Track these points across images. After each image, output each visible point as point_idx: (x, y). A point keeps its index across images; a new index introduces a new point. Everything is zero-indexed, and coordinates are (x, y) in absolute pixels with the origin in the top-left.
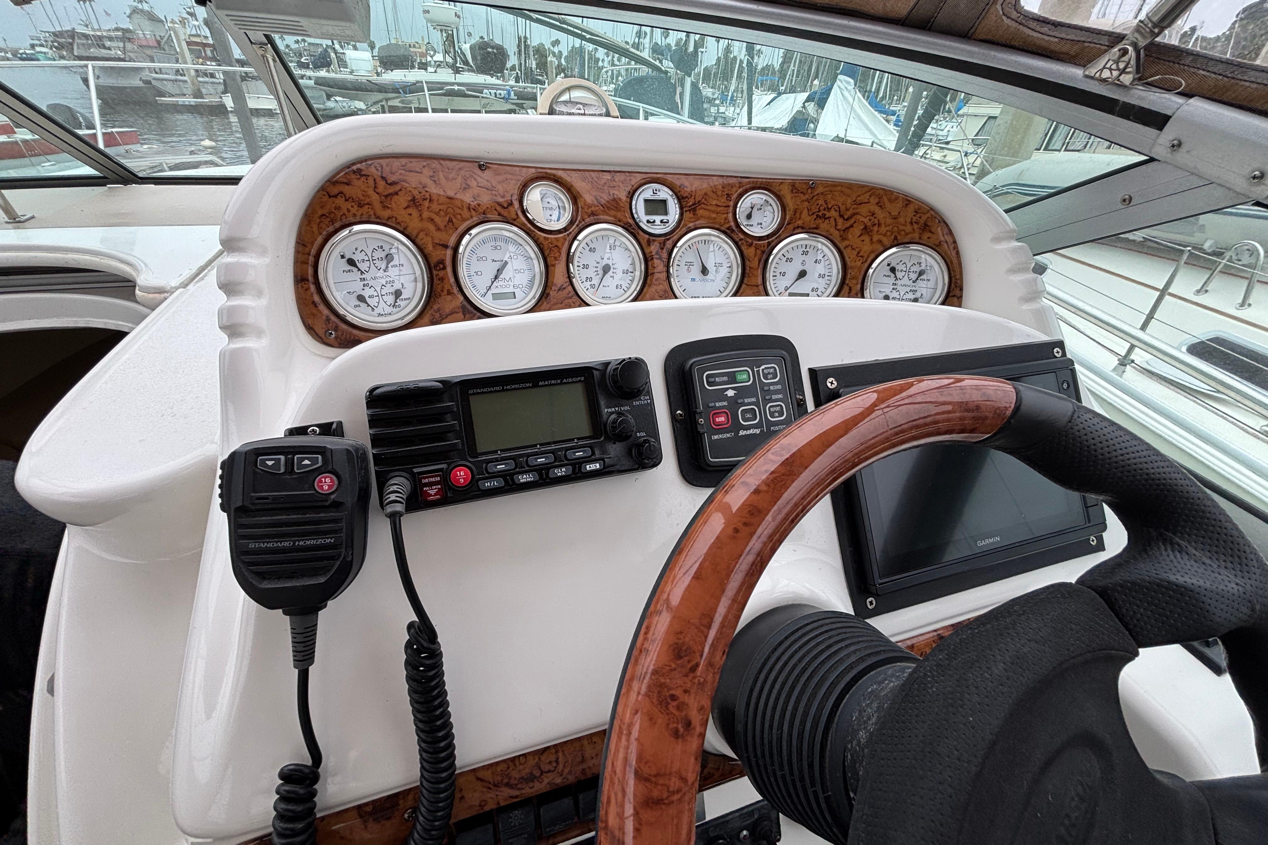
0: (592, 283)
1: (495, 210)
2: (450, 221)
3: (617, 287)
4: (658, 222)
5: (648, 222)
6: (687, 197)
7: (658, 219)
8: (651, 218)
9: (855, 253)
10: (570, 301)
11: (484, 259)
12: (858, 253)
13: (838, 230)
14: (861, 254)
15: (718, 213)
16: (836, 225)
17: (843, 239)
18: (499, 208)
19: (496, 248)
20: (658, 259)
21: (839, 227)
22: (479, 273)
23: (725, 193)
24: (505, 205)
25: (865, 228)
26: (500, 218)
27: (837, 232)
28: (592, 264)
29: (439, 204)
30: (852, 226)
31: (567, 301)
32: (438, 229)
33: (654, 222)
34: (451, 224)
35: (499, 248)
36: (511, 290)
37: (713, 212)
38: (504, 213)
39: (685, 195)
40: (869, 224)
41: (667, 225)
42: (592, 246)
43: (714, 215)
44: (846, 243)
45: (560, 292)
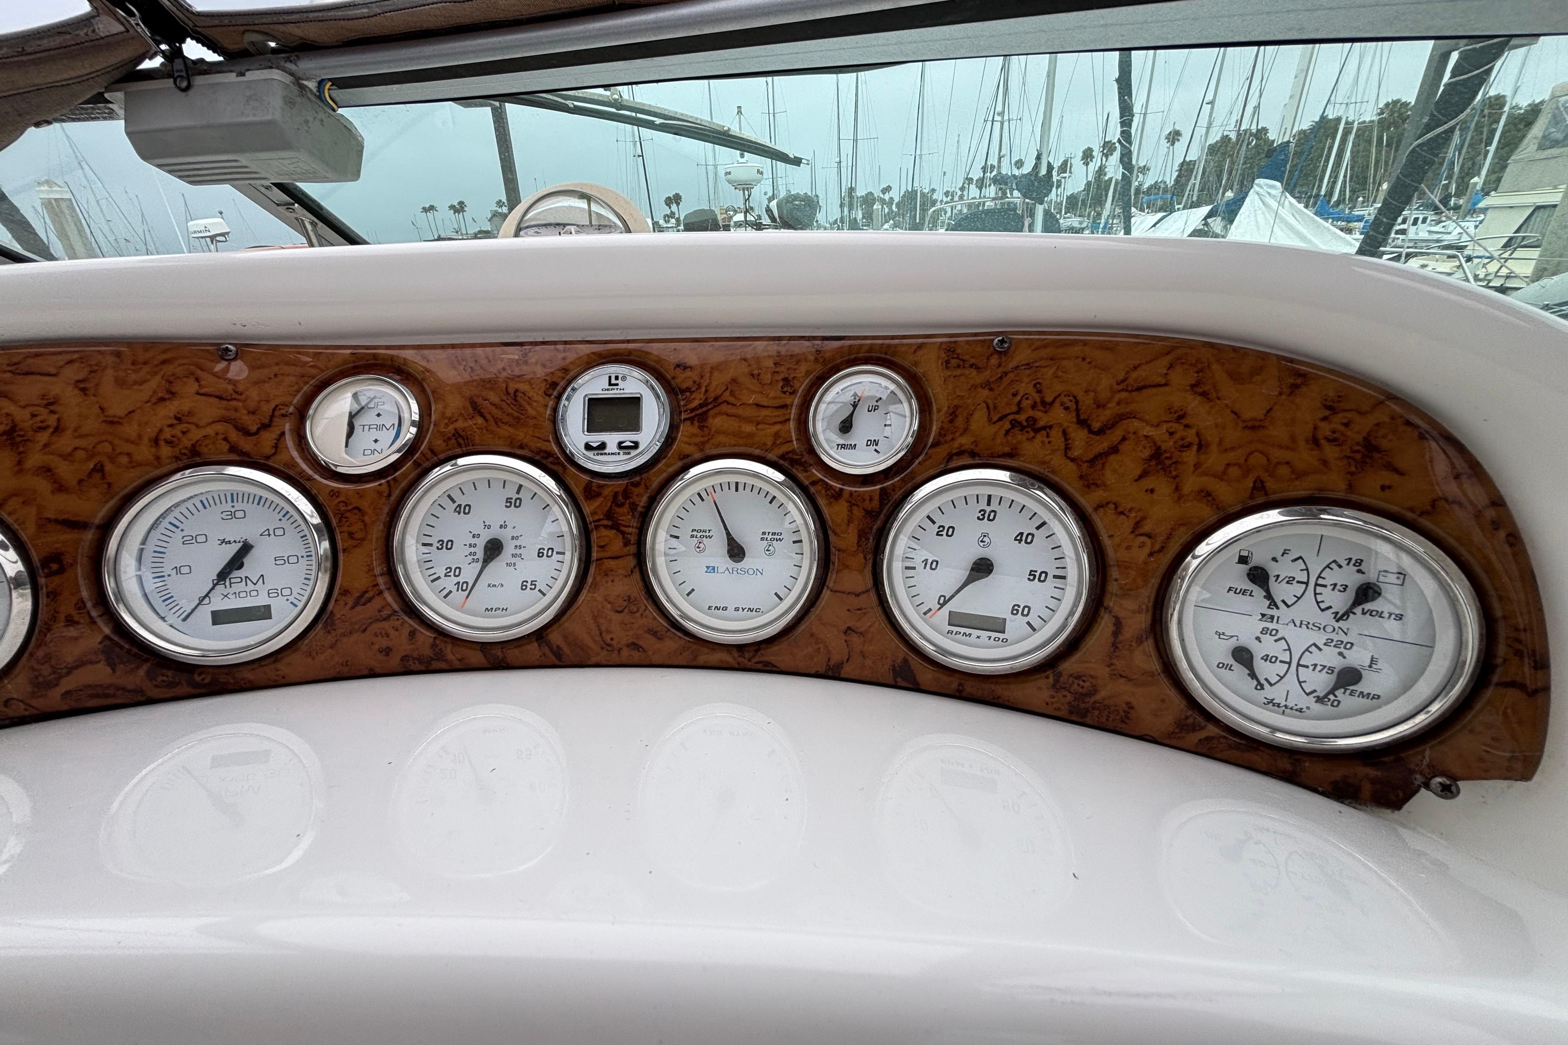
0: (461, 579)
1: (226, 439)
2: (99, 469)
3: (523, 587)
4: (612, 447)
5: (588, 447)
6: (688, 389)
7: (612, 439)
8: (596, 439)
9: (1126, 524)
10: (386, 625)
11: (201, 539)
12: (1138, 524)
13: (1073, 460)
14: (1147, 527)
15: (758, 424)
16: (1067, 448)
17: (1089, 484)
18: (234, 436)
19: (233, 515)
20: (611, 527)
21: (1076, 453)
22: (185, 570)
23: (782, 376)
24: (254, 428)
25: (1157, 455)
26: (234, 457)
27: (1072, 466)
28: (462, 538)
29: (80, 436)
30: (1114, 450)
31: (376, 627)
32: (60, 488)
33: (603, 446)
34: (98, 476)
35: (240, 514)
36: (261, 600)
37: (748, 420)
38: (246, 444)
39: (684, 386)
40: (1168, 444)
41: (634, 453)
42: (462, 500)
43: (749, 428)
44: (1099, 495)
45: (359, 608)
